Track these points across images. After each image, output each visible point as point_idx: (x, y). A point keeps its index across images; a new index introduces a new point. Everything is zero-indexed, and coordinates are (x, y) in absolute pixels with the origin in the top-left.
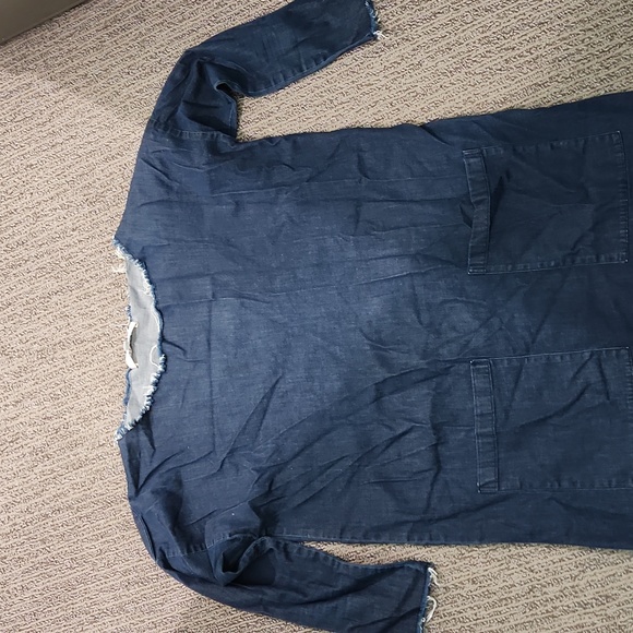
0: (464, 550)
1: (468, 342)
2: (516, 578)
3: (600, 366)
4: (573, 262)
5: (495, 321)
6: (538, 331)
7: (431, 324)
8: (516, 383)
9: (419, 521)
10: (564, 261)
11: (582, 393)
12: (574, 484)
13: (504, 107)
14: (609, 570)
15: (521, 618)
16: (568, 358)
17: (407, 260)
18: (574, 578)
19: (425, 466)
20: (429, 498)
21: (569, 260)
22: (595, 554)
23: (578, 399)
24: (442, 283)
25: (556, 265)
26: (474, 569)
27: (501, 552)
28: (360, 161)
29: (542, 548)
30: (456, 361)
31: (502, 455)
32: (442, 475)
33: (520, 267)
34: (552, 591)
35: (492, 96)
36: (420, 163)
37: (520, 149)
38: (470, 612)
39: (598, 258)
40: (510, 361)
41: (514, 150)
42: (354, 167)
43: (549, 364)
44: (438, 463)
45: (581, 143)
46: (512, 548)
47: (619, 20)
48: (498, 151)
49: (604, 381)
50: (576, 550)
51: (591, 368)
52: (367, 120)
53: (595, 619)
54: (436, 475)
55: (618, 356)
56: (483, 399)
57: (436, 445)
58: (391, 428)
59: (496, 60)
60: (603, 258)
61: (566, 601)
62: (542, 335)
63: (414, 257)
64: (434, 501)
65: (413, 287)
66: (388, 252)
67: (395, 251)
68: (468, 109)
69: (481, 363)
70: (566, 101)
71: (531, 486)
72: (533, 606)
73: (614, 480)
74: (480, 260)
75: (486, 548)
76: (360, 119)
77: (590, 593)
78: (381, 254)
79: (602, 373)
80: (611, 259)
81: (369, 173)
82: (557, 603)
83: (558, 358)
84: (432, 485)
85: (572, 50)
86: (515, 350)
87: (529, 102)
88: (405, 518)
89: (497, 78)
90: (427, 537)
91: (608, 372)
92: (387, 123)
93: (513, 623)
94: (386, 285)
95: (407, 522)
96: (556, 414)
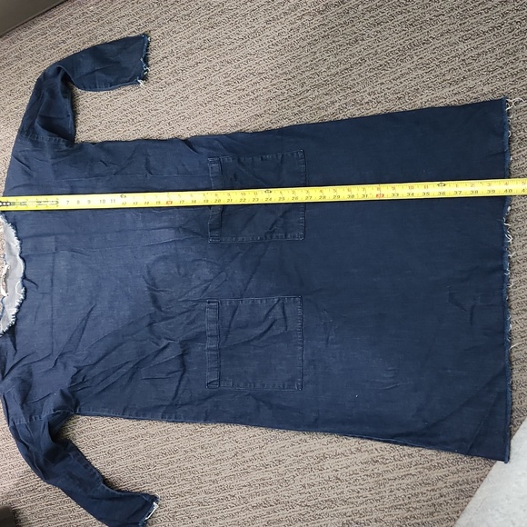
0: (197, 426)
1: (207, 288)
2: (227, 446)
3: (283, 308)
4: (271, 237)
5: (223, 274)
6: (249, 282)
7: (186, 275)
8: (233, 317)
9: (169, 406)
10: (266, 237)
11: (272, 325)
12: (263, 385)
13: (237, 129)
14: (282, 443)
15: (228, 473)
16: (264, 301)
17: (173, 231)
18: (261, 448)
19: (175, 369)
20: (177, 391)
21: (268, 236)
22: (274, 433)
23: (269, 329)
24: (193, 247)
25: (261, 239)
26: (202, 439)
27: (220, 429)
28: (147, 162)
29: (243, 427)
30: (198, 301)
31: (222, 364)
32: (186, 375)
33: (240, 239)
34: (248, 455)
35: (230, 121)
36: (183, 165)
37: (242, 159)
38: (200, 467)
39: (286, 236)
40: (230, 302)
41: (239, 160)
42: (143, 166)
43: (254, 304)
44: (184, 366)
45: (280, 157)
46: (226, 426)
47: (308, 74)
48: (228, 159)
49: (285, 318)
50: (263, 430)
51: (278, 309)
52: (154, 134)
53: (272, 475)
54: (182, 375)
55: (294, 302)
56: (212, 325)
57: (182, 355)
58: (157, 344)
59: (233, 97)
60: (289, 236)
61: (256, 463)
62: (250, 286)
63: (177, 229)
64: (180, 392)
65: (176, 249)
66: (162, 225)
67: (166, 224)
68: (215, 130)
69: (213, 302)
70: (273, 128)
71: (238, 386)
72: (235, 465)
73: (286, 384)
74: (216, 233)
75: (210, 426)
76: (150, 133)
77: (270, 458)
78: (158, 226)
79: (284, 312)
80: (294, 237)
81: (152, 171)
82: (250, 464)
83: (259, 302)
84: (180, 381)
85: (279, 92)
86: (234, 295)
87: (251, 126)
88: (160, 403)
89: (233, 109)
90: (173, 416)
91: (287, 312)
92: (166, 136)
93: (224, 475)
94: (160, 247)
95: (162, 406)
96: (255, 338)
